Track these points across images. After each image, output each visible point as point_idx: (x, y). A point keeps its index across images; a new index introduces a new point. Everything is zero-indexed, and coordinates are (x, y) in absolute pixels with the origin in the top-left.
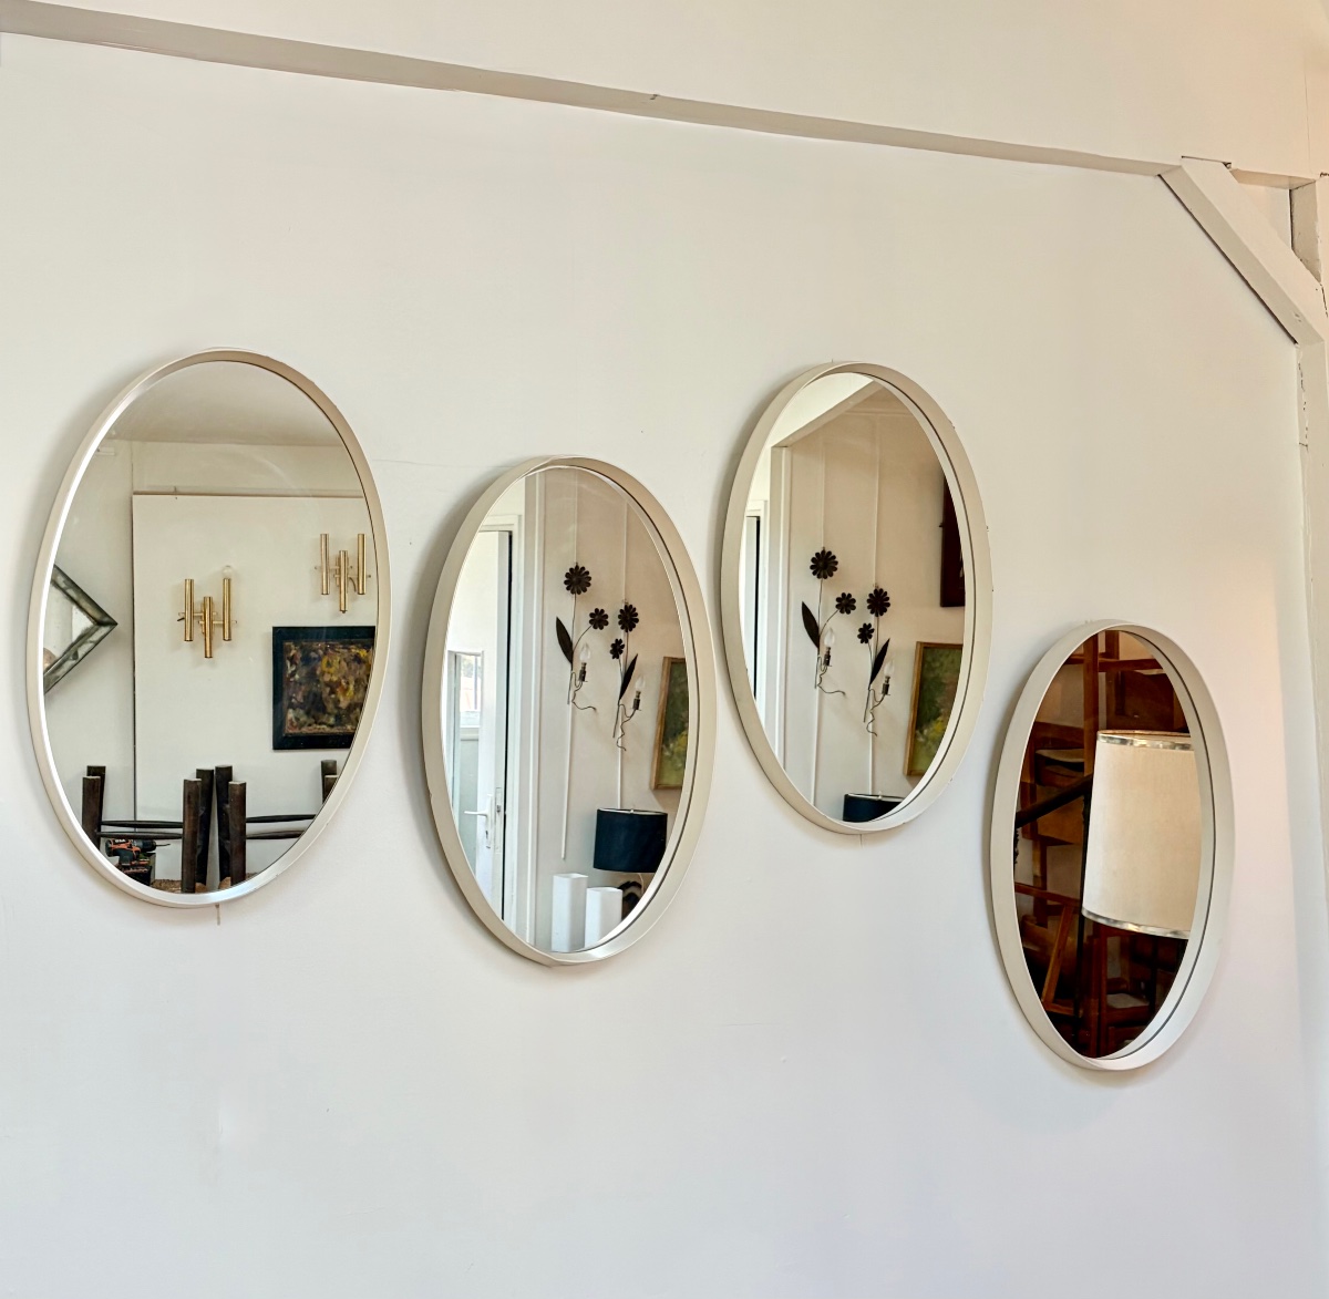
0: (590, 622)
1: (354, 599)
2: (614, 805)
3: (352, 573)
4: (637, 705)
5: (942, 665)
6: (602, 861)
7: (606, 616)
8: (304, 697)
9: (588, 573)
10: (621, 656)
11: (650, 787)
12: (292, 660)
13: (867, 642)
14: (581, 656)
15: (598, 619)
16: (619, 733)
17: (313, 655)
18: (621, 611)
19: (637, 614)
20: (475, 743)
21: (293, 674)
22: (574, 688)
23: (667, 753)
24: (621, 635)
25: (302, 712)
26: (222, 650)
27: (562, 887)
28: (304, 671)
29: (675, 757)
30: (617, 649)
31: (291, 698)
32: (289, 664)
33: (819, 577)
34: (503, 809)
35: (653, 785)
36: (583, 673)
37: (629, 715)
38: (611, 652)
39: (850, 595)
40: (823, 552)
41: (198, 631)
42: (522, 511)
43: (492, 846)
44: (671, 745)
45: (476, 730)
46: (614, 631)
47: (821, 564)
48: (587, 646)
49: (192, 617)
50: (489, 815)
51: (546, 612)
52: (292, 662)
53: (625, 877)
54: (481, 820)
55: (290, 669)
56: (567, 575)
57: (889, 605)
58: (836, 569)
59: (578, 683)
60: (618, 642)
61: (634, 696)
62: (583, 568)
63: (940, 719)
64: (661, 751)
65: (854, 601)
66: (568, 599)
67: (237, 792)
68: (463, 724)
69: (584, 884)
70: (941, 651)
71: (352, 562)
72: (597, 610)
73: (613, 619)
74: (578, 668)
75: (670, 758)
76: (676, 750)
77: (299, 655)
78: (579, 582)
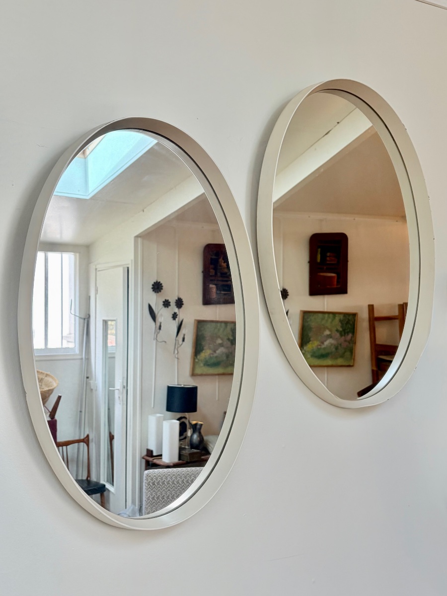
0: (163, 305)
2: (174, 383)
4: (183, 340)
5: (311, 320)
6: (169, 408)
7: (170, 302)
9: (161, 284)
13: (175, 320)
14: (159, 319)
15: (166, 304)
16: (176, 352)
18: (176, 300)
19: (183, 302)
20: (113, 359)
22: (156, 333)
23: (197, 360)
24: (176, 310)
27: (152, 421)
29: (200, 362)
30: (175, 316)
33: (155, 292)
34: (126, 387)
35: (191, 374)
36: (160, 327)
37: (180, 344)
38: (172, 317)
42: (133, 258)
43: (122, 403)
44: (199, 356)
45: (114, 353)
46: (173, 308)
47: (156, 287)
48: (162, 315)
50: (120, 390)
51: (144, 301)
53: (179, 415)
54: (116, 392)
56: (153, 285)
57: (288, 295)
58: (162, 289)
59: (158, 331)
60: (175, 313)
61: (182, 336)
62: (159, 282)
63: (311, 342)
64: (194, 360)
66: (154, 295)
68: (110, 350)
69: (162, 418)
72: (166, 300)
73: (173, 304)
74: (158, 325)
75: (198, 363)
76: (201, 358)
78: (158, 288)
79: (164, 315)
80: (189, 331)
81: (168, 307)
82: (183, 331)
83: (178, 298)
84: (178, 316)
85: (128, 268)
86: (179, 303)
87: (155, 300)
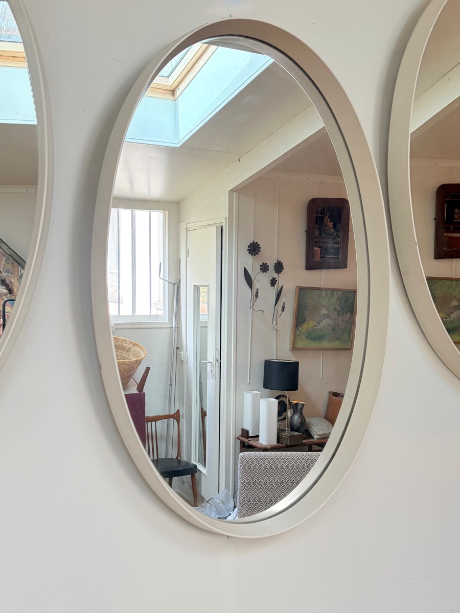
0: (260, 269)
2: (272, 357)
4: (283, 309)
5: (435, 287)
6: (266, 385)
9: (259, 245)
10: (276, 286)
11: (290, 349)
13: (274, 286)
14: (256, 285)
15: (264, 268)
16: (275, 323)
18: (275, 264)
19: (283, 265)
20: (205, 328)
22: (252, 301)
23: (298, 333)
24: (275, 275)
27: (248, 397)
29: (301, 334)
30: (273, 282)
33: (252, 255)
34: (219, 360)
35: (291, 347)
36: (257, 294)
37: (280, 314)
38: (271, 284)
39: (266, 264)
40: (254, 242)
42: (227, 215)
43: (214, 377)
44: (300, 329)
45: (206, 322)
46: (272, 273)
48: (259, 280)
50: (213, 362)
51: (239, 264)
53: (278, 393)
54: (209, 365)
56: (249, 246)
58: (260, 251)
59: (255, 298)
60: (274, 279)
61: (282, 305)
62: (257, 243)
63: (306, 323)
64: (295, 331)
65: (268, 266)
66: (250, 258)
68: (202, 319)
69: (259, 396)
70: (435, 281)
72: (263, 263)
73: (271, 268)
74: (255, 291)
75: (299, 335)
76: (302, 331)
78: (255, 249)
79: (262, 281)
80: (289, 299)
81: (266, 272)
82: (283, 299)
83: (277, 262)
84: (277, 283)
85: (222, 227)
86: (279, 267)
87: (251, 263)
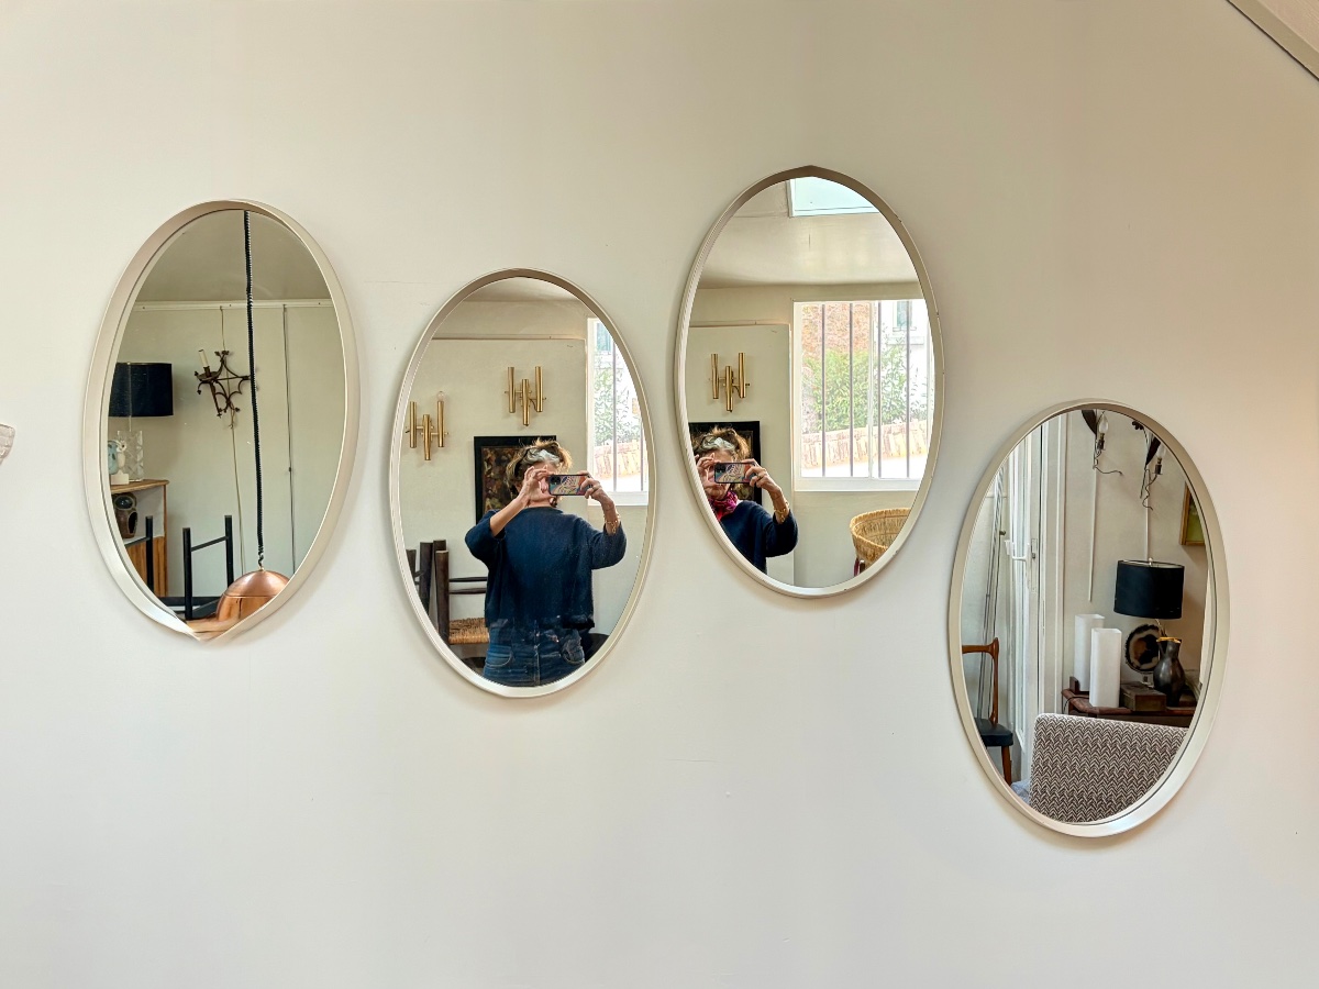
1: (535, 416)
3: (532, 396)
4: (1158, 470)
6: (1119, 607)
8: (498, 490)
11: (1180, 543)
12: (488, 461)
14: (1100, 427)
16: (1146, 494)
17: (504, 458)
21: (489, 472)
22: (1097, 454)
25: (496, 500)
26: (439, 455)
27: (1081, 625)
28: (497, 470)
31: (488, 490)
32: (486, 464)
35: (1182, 539)
36: (1101, 444)
37: (1153, 478)
41: (420, 440)
48: (1105, 419)
49: (415, 430)
50: (1027, 560)
52: (489, 463)
55: (487, 468)
59: (1098, 450)
61: (1156, 463)
64: (1189, 512)
67: (442, 559)
71: (532, 388)
74: (1098, 439)
77: (494, 458)
82: (1157, 453)
